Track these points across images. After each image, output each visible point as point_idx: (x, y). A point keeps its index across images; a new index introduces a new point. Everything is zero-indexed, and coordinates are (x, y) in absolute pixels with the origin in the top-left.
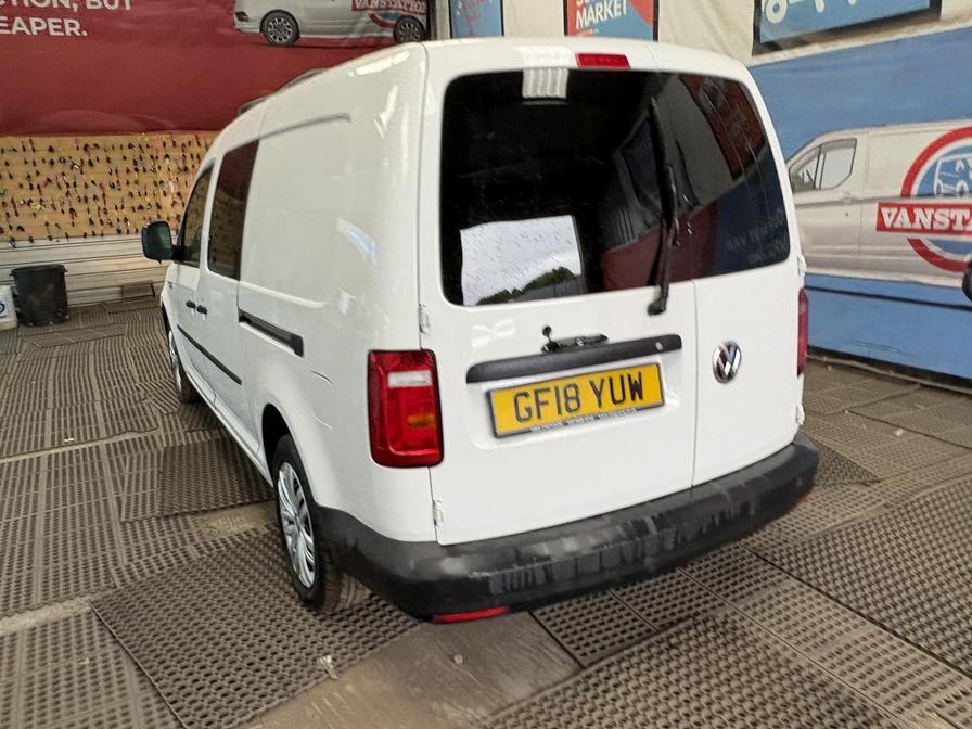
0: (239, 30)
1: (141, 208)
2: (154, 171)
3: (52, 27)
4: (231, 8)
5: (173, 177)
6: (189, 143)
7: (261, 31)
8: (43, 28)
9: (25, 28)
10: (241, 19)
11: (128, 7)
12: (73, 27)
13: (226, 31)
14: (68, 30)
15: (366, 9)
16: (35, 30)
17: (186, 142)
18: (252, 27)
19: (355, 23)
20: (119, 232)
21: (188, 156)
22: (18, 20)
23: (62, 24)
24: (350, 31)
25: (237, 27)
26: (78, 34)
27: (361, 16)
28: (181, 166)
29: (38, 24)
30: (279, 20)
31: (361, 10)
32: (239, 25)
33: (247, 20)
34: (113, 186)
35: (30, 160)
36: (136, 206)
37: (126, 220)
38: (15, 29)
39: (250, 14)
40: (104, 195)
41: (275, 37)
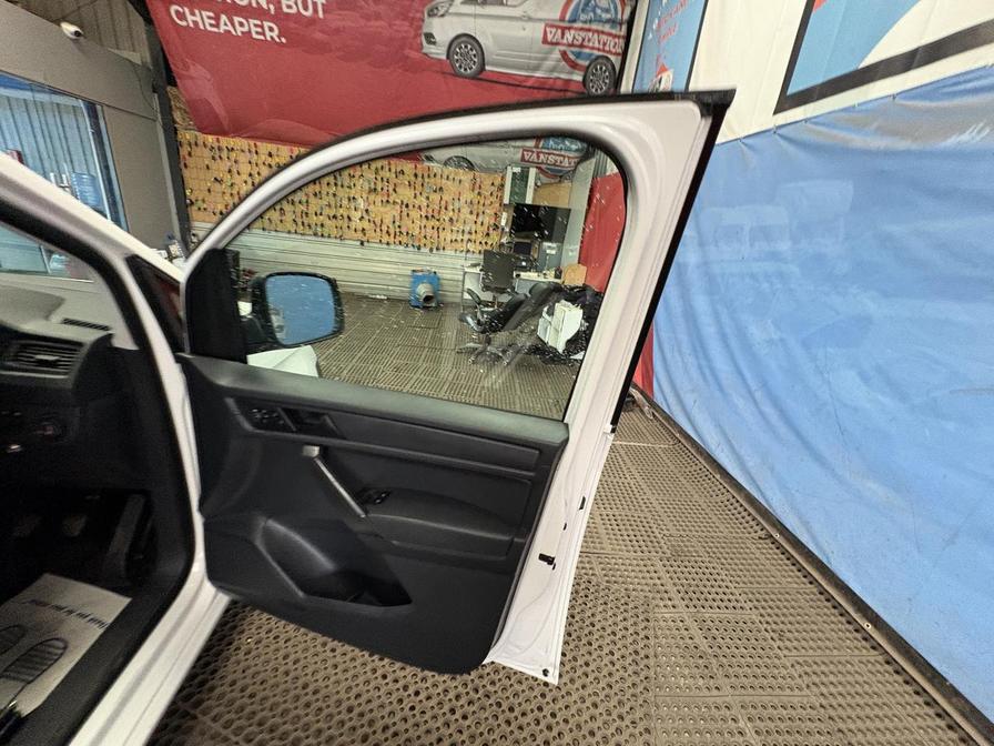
0: (426, 54)
1: (335, 217)
2: (349, 187)
3: (254, 29)
4: (420, 27)
5: (365, 196)
6: (382, 168)
7: (448, 57)
8: (246, 29)
9: (230, 28)
10: (430, 42)
11: (321, 14)
12: (273, 32)
13: (413, 54)
14: (268, 34)
15: (557, 44)
16: (239, 29)
17: (379, 167)
18: (438, 52)
19: (545, 59)
20: (315, 234)
21: (379, 178)
22: (224, 18)
23: (262, 27)
24: (537, 68)
25: (424, 51)
26: (277, 40)
27: (550, 52)
28: (373, 186)
29: (241, 24)
30: (466, 47)
31: (552, 44)
32: (428, 48)
33: (434, 43)
34: (315, 195)
35: (253, 161)
36: (331, 215)
37: (322, 225)
38: (223, 28)
39: (438, 38)
40: (307, 202)
41: (460, 67)
